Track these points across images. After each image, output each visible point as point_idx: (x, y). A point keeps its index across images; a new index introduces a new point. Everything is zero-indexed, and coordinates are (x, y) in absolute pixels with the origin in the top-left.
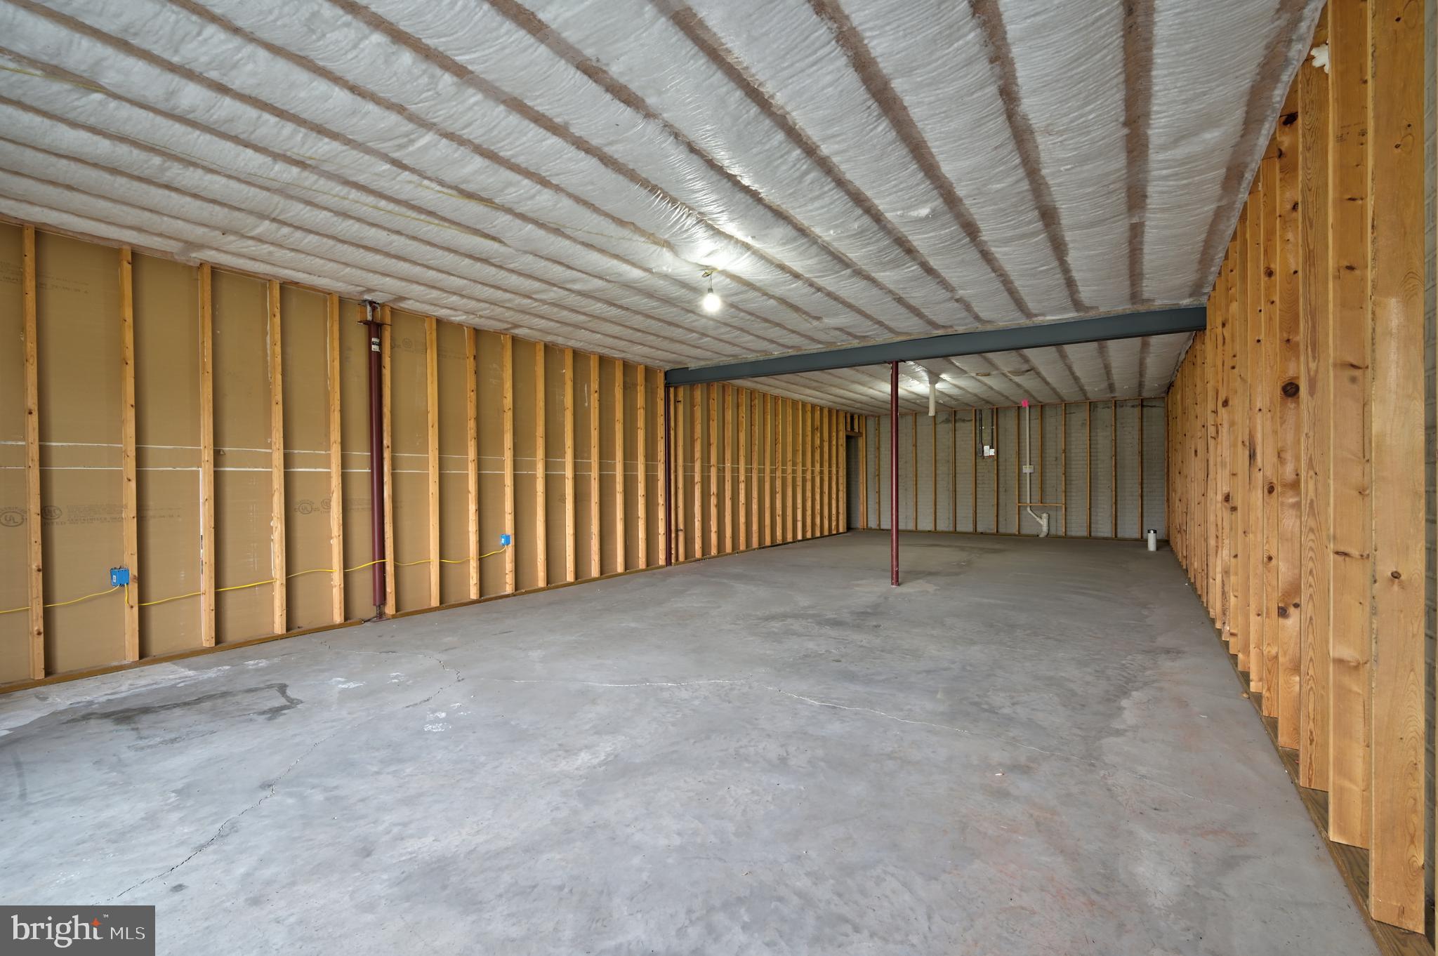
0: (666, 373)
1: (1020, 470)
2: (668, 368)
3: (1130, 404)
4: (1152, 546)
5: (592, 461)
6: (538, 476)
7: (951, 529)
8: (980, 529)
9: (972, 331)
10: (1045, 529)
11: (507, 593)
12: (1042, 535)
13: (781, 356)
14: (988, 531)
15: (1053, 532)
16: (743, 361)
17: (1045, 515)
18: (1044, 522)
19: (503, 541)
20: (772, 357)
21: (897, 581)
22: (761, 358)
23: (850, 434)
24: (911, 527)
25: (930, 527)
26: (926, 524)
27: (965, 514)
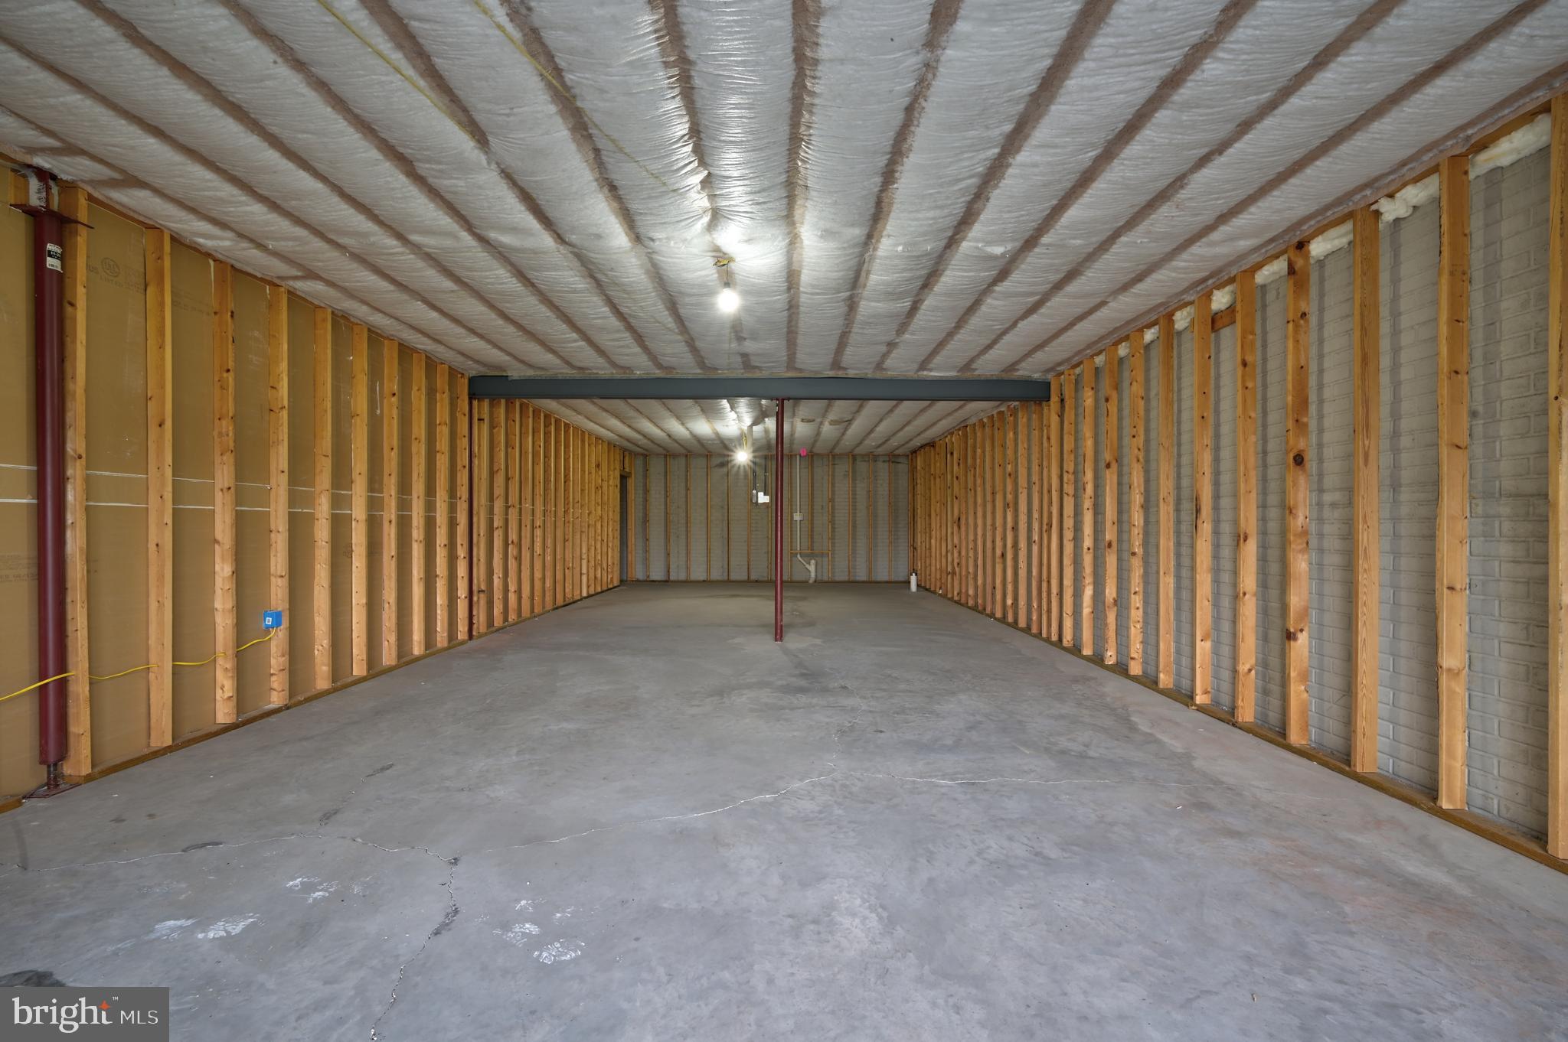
0: (472, 380)
1: (792, 517)
2: (473, 373)
3: (881, 459)
4: (913, 587)
5: (385, 495)
6: (318, 515)
7: (726, 578)
8: (753, 577)
9: (863, 376)
10: (813, 575)
11: (272, 706)
12: (811, 581)
13: (645, 376)
14: (761, 579)
15: (819, 578)
16: (593, 377)
17: (813, 562)
18: (812, 568)
19: (269, 621)
20: (632, 377)
21: (779, 634)
22: (618, 376)
23: (623, 474)
24: (682, 577)
25: (702, 577)
26: (698, 574)
27: (738, 561)
